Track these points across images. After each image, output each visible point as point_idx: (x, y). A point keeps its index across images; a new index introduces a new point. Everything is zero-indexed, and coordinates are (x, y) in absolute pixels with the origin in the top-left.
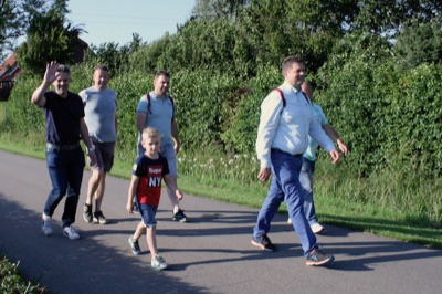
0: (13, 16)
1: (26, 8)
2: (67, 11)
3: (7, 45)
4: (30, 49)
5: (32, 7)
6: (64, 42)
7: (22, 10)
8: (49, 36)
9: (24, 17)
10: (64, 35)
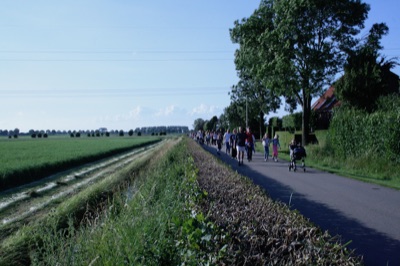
0: (331, 56)
1: (341, 48)
2: (380, 48)
3: (325, 81)
4: (346, 83)
5: (347, 46)
6: (377, 75)
7: (337, 50)
8: (364, 71)
9: (340, 55)
10: (377, 69)
